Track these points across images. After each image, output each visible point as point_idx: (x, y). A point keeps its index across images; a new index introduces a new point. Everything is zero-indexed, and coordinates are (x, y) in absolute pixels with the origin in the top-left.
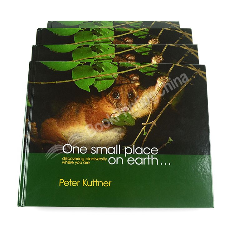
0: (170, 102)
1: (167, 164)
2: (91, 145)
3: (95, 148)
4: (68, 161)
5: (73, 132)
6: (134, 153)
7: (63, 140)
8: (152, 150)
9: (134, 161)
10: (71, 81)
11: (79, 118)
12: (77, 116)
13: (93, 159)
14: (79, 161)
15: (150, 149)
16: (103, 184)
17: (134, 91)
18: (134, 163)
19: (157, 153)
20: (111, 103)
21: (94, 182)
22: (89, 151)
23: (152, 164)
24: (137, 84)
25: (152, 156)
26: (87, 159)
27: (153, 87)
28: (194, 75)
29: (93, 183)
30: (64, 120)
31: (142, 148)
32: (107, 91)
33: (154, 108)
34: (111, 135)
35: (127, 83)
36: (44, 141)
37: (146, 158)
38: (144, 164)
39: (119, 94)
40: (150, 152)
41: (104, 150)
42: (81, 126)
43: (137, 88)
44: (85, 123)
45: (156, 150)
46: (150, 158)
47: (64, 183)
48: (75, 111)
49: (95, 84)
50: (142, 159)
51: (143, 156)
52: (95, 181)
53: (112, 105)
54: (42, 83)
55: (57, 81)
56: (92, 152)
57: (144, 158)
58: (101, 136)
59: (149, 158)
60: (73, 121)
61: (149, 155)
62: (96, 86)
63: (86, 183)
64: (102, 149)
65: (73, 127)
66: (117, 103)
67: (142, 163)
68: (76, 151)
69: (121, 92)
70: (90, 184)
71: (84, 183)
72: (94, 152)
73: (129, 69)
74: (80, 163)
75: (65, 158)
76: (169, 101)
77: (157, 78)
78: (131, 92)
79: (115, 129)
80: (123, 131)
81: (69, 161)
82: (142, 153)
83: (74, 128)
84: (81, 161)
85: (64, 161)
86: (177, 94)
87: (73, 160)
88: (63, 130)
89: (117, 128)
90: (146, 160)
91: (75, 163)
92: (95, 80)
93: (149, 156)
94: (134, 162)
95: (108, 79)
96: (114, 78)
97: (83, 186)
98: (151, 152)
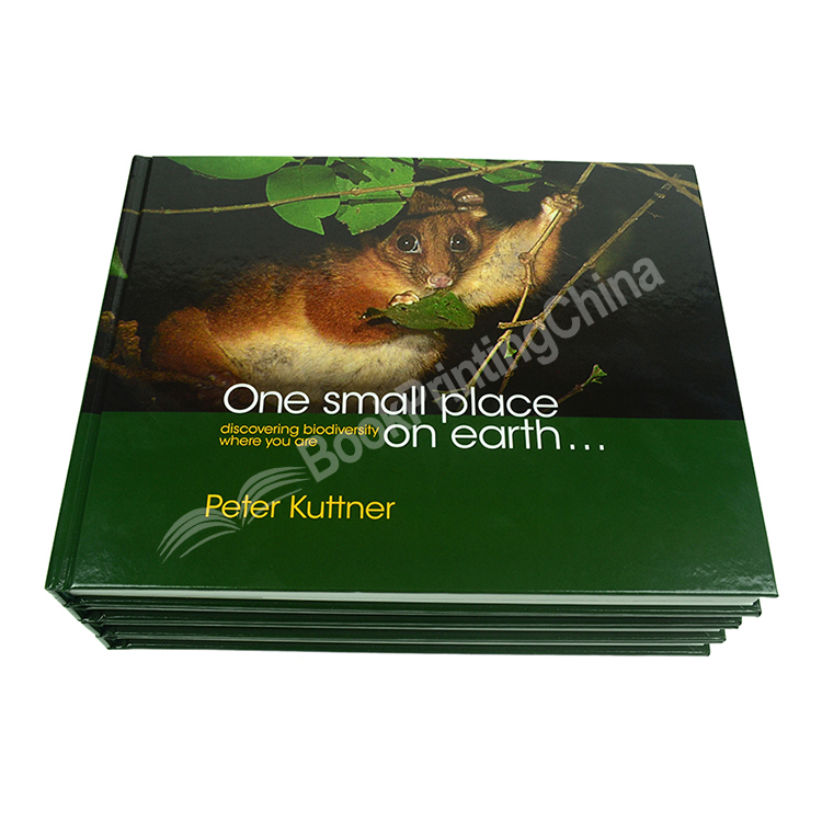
0: (590, 262)
1: (594, 447)
2: (322, 388)
3: (337, 396)
4: (240, 436)
5: (263, 348)
6: (474, 413)
7: (226, 373)
8: (538, 403)
9: (475, 436)
10: (262, 205)
11: (283, 308)
12: (279, 302)
13: (330, 430)
14: (281, 436)
15: (528, 401)
16: (366, 511)
17: (469, 232)
18: (474, 443)
19: (555, 412)
20: (393, 265)
21: (330, 503)
22: (317, 406)
23: (540, 447)
24: (478, 214)
25: (538, 421)
26: (308, 430)
27: (530, 221)
28: (663, 192)
29: (326, 506)
30: (232, 313)
31: (501, 396)
32: (381, 232)
33: (537, 279)
34: (392, 355)
35: (445, 212)
36: (160, 376)
37: (517, 428)
38: (511, 446)
39: (419, 241)
40: (529, 411)
41: (369, 403)
42: (290, 331)
43: (478, 226)
44: (304, 321)
45: (552, 403)
46: (532, 428)
47: (224, 508)
48: (272, 287)
49: (341, 214)
50: (502, 431)
51: (507, 420)
52: (336, 499)
53: (398, 270)
54: (167, 212)
55: (218, 206)
56: (325, 409)
57: (510, 428)
58: (357, 360)
59: (527, 428)
60: (264, 317)
61: (526, 417)
62: (341, 219)
63: (303, 507)
64: (361, 398)
65: (264, 332)
66: (413, 265)
67: (503, 443)
68: (271, 404)
69: (427, 236)
70: (315, 511)
71: (294, 506)
72: (332, 408)
73: (450, 175)
74: (282, 442)
75: (230, 428)
76: (587, 261)
77: (542, 199)
78: (459, 236)
79: (407, 339)
80: (433, 347)
81: (244, 435)
82: (501, 410)
83: (266, 337)
84: (285, 436)
85: (228, 436)
86: (610, 241)
87: (257, 435)
88: (228, 342)
89: (412, 337)
90: (519, 436)
91: (264, 443)
92: (341, 203)
93: (526, 421)
94: (474, 439)
95: (382, 201)
96: (404, 199)
97: (292, 516)
98: (533, 409)
